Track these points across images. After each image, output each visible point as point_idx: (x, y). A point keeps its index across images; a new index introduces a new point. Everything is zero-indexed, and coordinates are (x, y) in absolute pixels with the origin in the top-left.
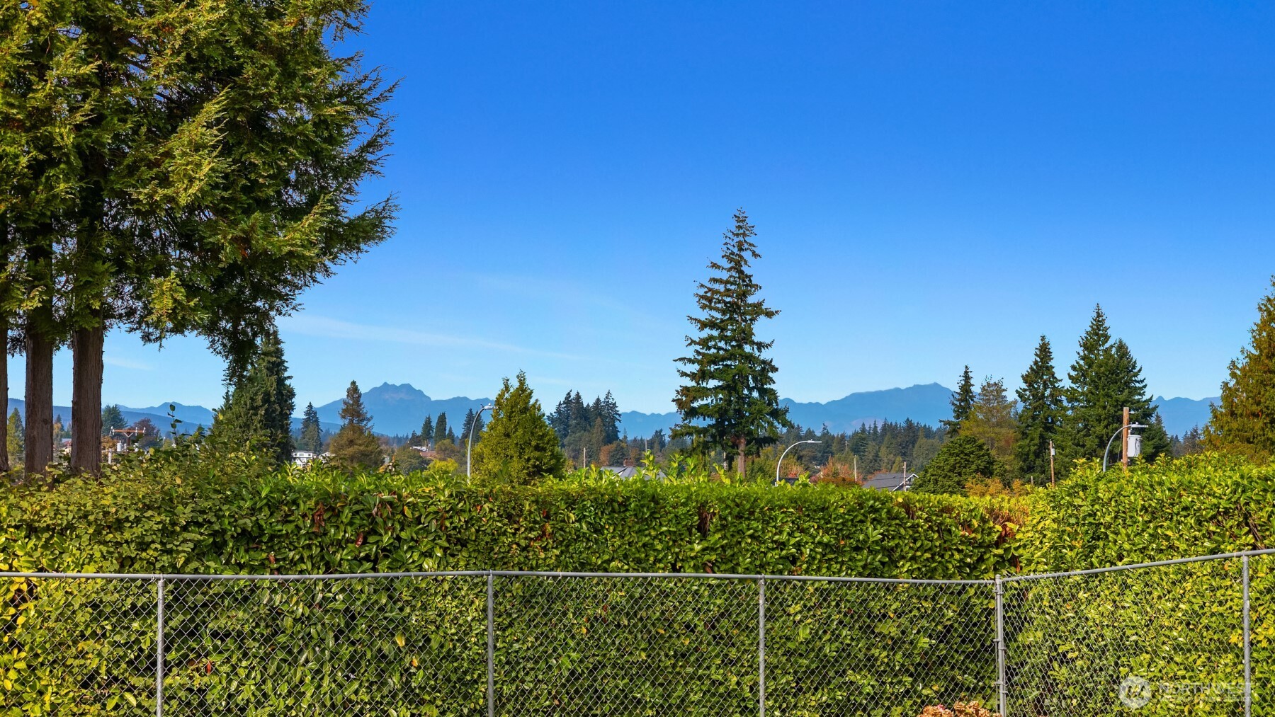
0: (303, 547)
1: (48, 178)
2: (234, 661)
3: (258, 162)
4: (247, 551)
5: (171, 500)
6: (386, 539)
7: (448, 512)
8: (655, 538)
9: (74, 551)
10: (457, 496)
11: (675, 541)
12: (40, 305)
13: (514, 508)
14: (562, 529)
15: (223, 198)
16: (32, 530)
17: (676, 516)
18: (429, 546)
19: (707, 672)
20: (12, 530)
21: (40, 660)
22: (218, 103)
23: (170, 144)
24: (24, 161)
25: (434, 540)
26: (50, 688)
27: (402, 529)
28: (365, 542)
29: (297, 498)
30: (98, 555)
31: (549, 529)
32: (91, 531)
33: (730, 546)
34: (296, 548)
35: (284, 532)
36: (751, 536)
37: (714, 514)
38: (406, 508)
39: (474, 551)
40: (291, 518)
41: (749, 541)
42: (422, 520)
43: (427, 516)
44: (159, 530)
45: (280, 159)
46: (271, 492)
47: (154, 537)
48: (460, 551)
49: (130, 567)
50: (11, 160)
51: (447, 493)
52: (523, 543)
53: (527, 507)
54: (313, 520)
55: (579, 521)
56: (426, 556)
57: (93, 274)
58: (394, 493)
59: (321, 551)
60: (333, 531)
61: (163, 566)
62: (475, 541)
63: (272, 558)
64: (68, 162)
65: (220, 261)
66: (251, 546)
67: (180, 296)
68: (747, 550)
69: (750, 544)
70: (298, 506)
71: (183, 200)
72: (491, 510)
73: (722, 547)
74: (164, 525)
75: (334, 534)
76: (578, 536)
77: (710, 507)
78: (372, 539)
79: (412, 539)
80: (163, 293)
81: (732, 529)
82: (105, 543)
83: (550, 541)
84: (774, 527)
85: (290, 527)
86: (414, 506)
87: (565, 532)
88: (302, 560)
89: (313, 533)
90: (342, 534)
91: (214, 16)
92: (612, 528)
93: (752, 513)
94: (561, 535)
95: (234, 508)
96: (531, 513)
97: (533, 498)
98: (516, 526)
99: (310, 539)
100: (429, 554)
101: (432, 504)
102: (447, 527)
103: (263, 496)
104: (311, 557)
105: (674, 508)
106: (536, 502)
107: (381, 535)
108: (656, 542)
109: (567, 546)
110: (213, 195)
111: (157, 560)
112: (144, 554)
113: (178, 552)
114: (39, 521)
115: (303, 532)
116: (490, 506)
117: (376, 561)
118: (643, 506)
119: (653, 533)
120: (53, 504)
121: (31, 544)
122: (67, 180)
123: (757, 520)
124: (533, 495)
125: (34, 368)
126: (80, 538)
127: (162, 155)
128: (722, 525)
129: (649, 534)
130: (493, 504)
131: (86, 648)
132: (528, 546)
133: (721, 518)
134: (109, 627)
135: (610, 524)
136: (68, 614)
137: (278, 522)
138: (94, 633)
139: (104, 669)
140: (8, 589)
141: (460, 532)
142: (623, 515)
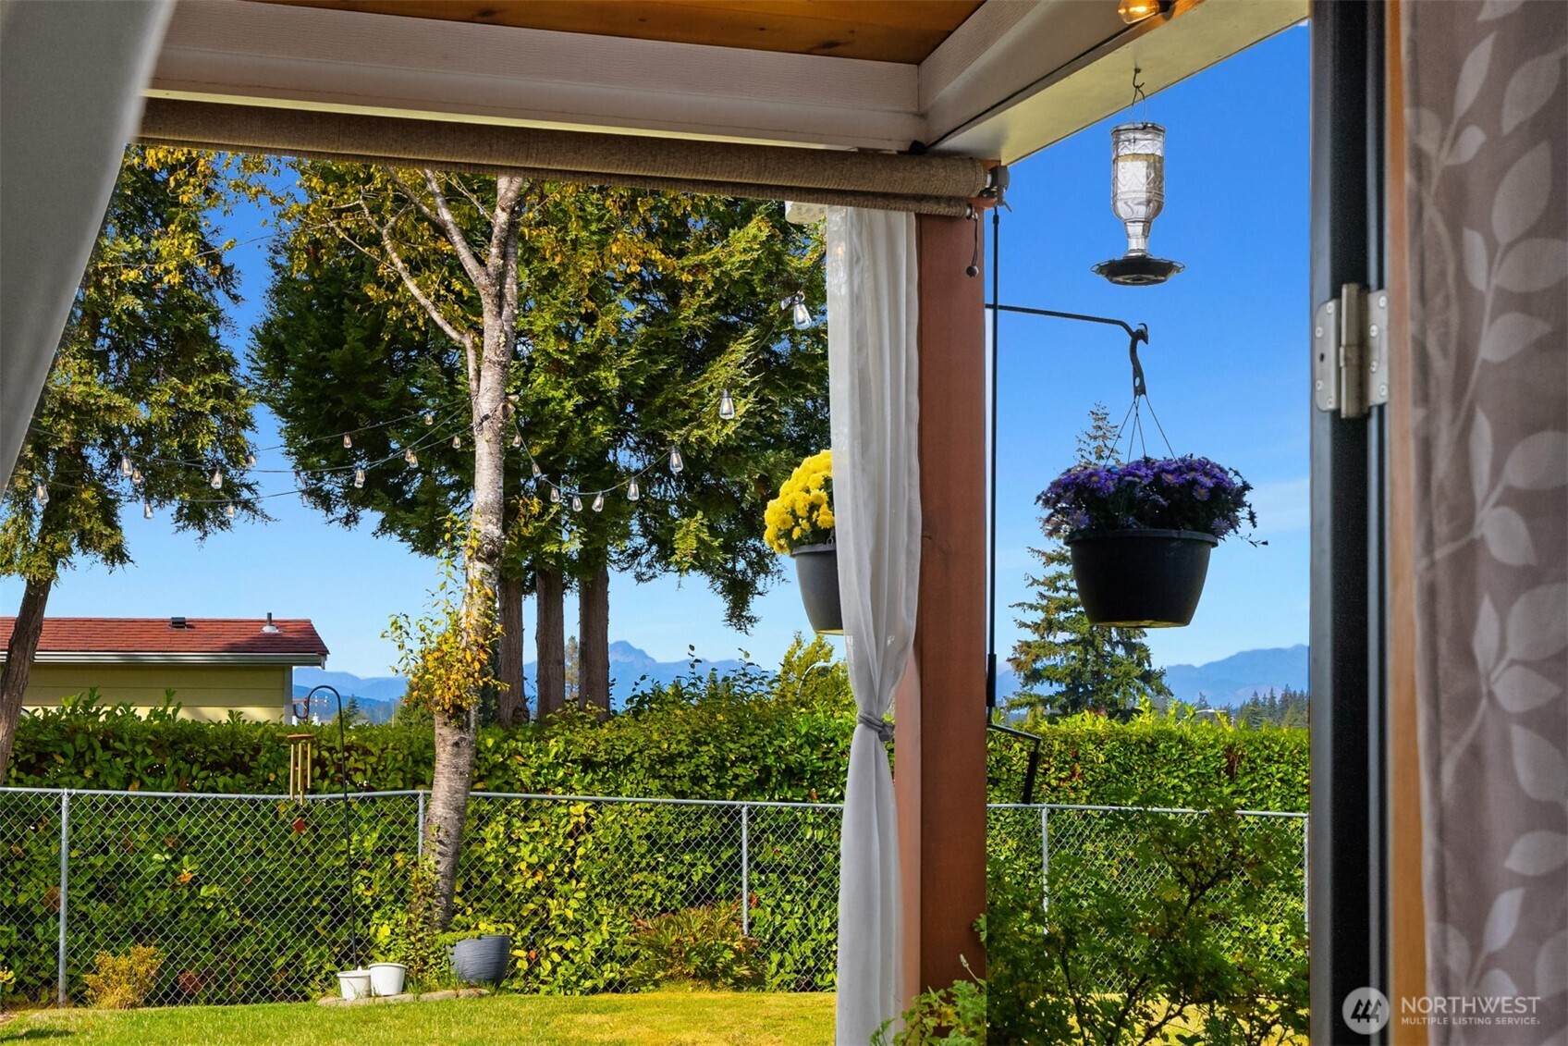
2: (779, 895)
4: (789, 788)
5: (717, 737)
8: (1184, 780)
9: (629, 785)
11: (1203, 784)
13: (1043, 748)
14: (1091, 770)
16: (588, 764)
17: (1204, 759)
20: (570, 764)
21: (598, 890)
22: (745, 343)
23: (701, 385)
24: (569, 405)
26: (605, 918)
31: (1079, 770)
33: (1259, 789)
34: (835, 785)
35: (824, 769)
36: (1280, 780)
37: (1242, 756)
39: (1006, 790)
40: (830, 756)
41: (1279, 784)
44: (711, 764)
45: (797, 396)
46: (809, 729)
47: (708, 771)
48: (992, 790)
50: (558, 404)
52: (1054, 783)
53: (1057, 748)
55: (1108, 761)
62: (1007, 780)
63: (813, 795)
66: (792, 782)
67: (705, 536)
68: (1277, 794)
69: (1280, 788)
70: (836, 743)
71: (715, 441)
72: (1022, 750)
73: (1251, 790)
74: (716, 760)
76: (1108, 777)
77: (1238, 749)
80: (688, 532)
81: (1262, 772)
82: (660, 777)
83: (1080, 781)
84: (1304, 770)
85: (832, 764)
87: (1095, 772)
91: (748, 257)
92: (1141, 769)
93: (1281, 756)
94: (1091, 776)
96: (1061, 752)
97: (1062, 739)
98: (1046, 766)
103: (803, 733)
105: (1202, 749)
106: (1066, 742)
108: (1185, 785)
109: (1097, 787)
110: (738, 435)
111: (709, 795)
112: (696, 788)
113: (731, 786)
114: (596, 756)
115: (842, 769)
116: (1020, 745)
118: (1172, 747)
119: (1182, 775)
121: (588, 779)
122: (603, 424)
123: (1287, 763)
124: (1061, 735)
125: (546, 608)
126: (635, 772)
127: (691, 395)
128: (1251, 768)
129: (1178, 777)
130: (1023, 743)
131: (642, 879)
132: (1058, 786)
133: (1250, 761)
134: (661, 860)
135: (1139, 766)
136: (624, 846)
137: (818, 759)
138: (648, 864)
139: (658, 900)
140: (568, 822)
141: (991, 772)
142: (1151, 756)
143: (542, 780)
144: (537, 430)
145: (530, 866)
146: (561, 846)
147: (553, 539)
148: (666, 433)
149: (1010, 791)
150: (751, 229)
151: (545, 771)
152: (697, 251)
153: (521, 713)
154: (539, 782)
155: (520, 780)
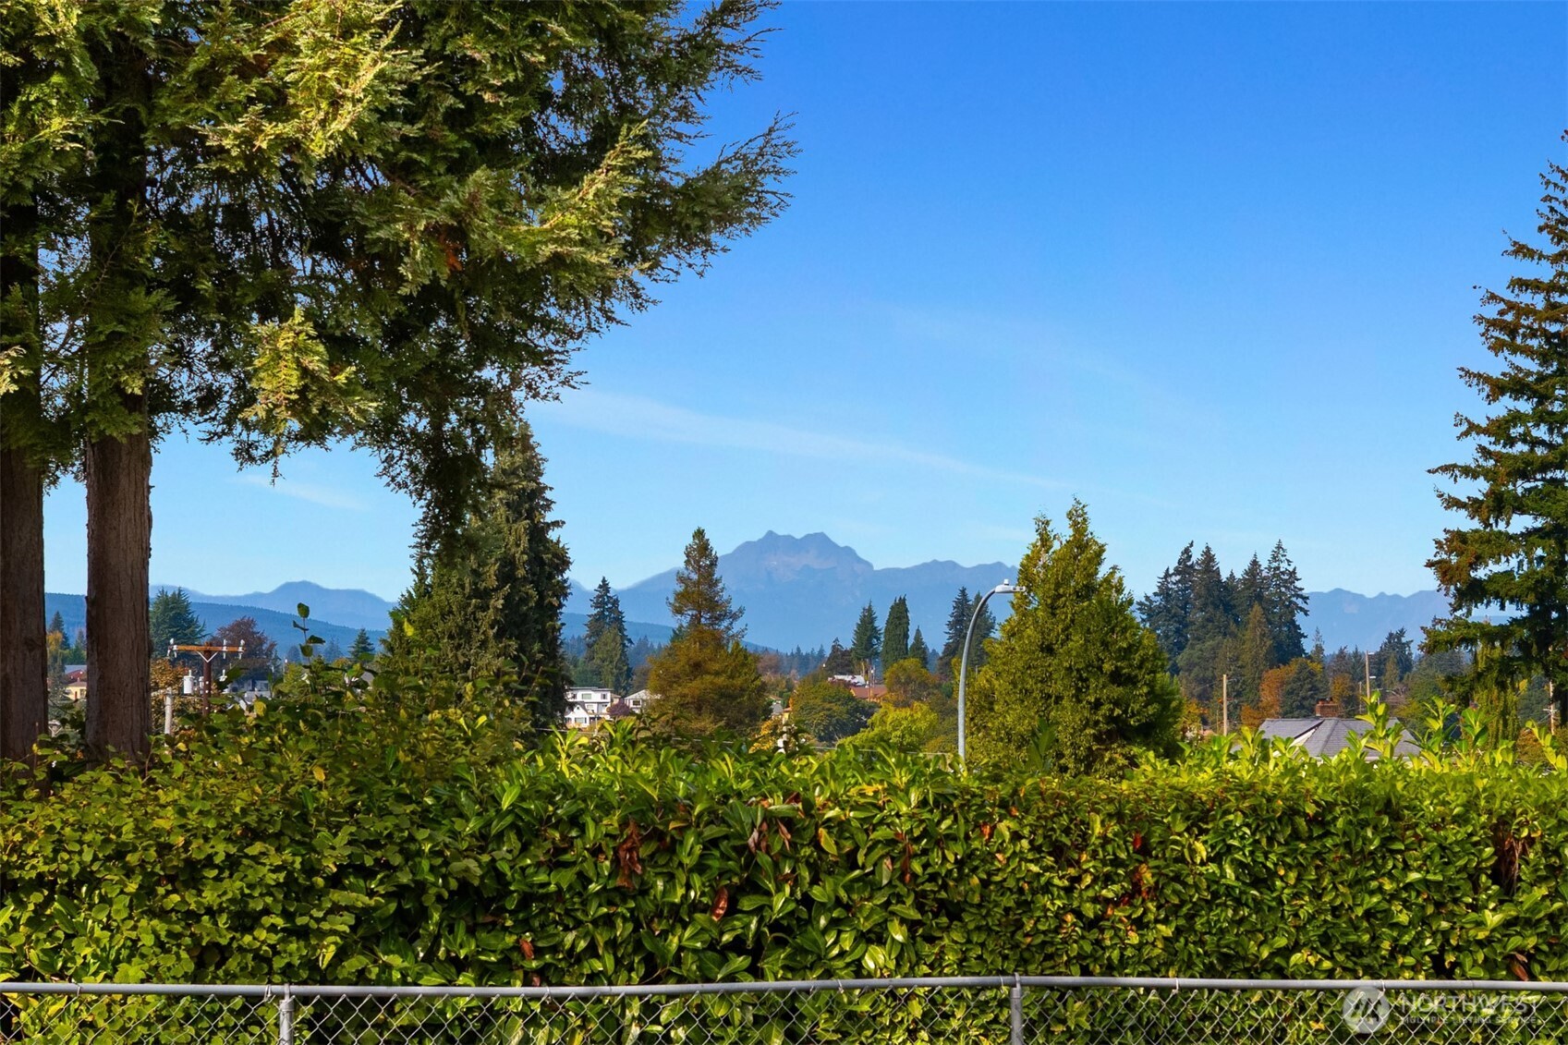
0: (595, 922)
1: (26, 107)
3: (481, 55)
4: (471, 931)
5: (304, 818)
6: (778, 902)
7: (917, 840)
8: (1393, 896)
9: (98, 932)
10: (937, 804)
11: (1439, 905)
12: (13, 388)
13: (1067, 831)
14: (1177, 878)
15: (405, 139)
16: (6, 886)
17: (1442, 847)
18: (876, 918)
23: (288, 24)
25: (888, 903)
27: (815, 881)
28: (733, 910)
29: (581, 812)
30: (148, 940)
31: (1148, 878)
32: (132, 887)
34: (579, 924)
35: (553, 887)
37: (1530, 841)
38: (822, 831)
39: (979, 928)
40: (568, 857)
42: (861, 859)
43: (870, 850)
44: (278, 885)
45: (529, 48)
46: (522, 798)
47: (269, 900)
48: (947, 929)
49: (218, 967)
51: (914, 797)
52: (1090, 910)
53: (1098, 829)
54: (616, 861)
55: (1216, 859)
56: (870, 941)
57: (127, 316)
58: (797, 798)
59: (636, 930)
60: (660, 884)
61: (289, 965)
62: (979, 906)
63: (527, 948)
64: (68, 71)
65: (401, 280)
66: (480, 919)
67: (315, 363)
70: (583, 829)
71: (319, 147)
72: (1016, 836)
73: (1551, 917)
74: (290, 874)
75: (664, 893)
76: (1215, 895)
77: (1521, 825)
78: (747, 904)
79: (838, 902)
80: (278, 356)
82: (163, 914)
83: (1151, 906)
85: (565, 878)
86: (839, 827)
87: (1185, 884)
88: (592, 951)
89: (617, 889)
90: (681, 891)
92: (1292, 876)
94: (1175, 892)
95: (442, 837)
96: (1106, 840)
97: (1111, 808)
98: (1072, 871)
99: (610, 903)
100: (876, 936)
101: (881, 822)
102: (915, 876)
103: (506, 804)
104: (612, 944)
105: (1437, 827)
106: (1119, 816)
107: (768, 894)
108: (1396, 907)
109: (1191, 918)
110: (383, 134)
111: (276, 953)
112: (248, 938)
113: (322, 934)
114: (21, 867)
115: (594, 887)
116: (1013, 825)
117: (757, 953)
118: (1364, 824)
119: (1388, 886)
120: (50, 829)
121: (4, 917)
122: (66, 110)
124: (1110, 801)
126: (110, 903)
127: (271, 47)
128: (1549, 867)
129: (1379, 889)
130: (1020, 821)
132: (1100, 916)
133: (1546, 852)
135: (1289, 867)
137: (539, 865)
141: (945, 887)
142: (1318, 846)
148: (207, 129)
149: (989, 930)
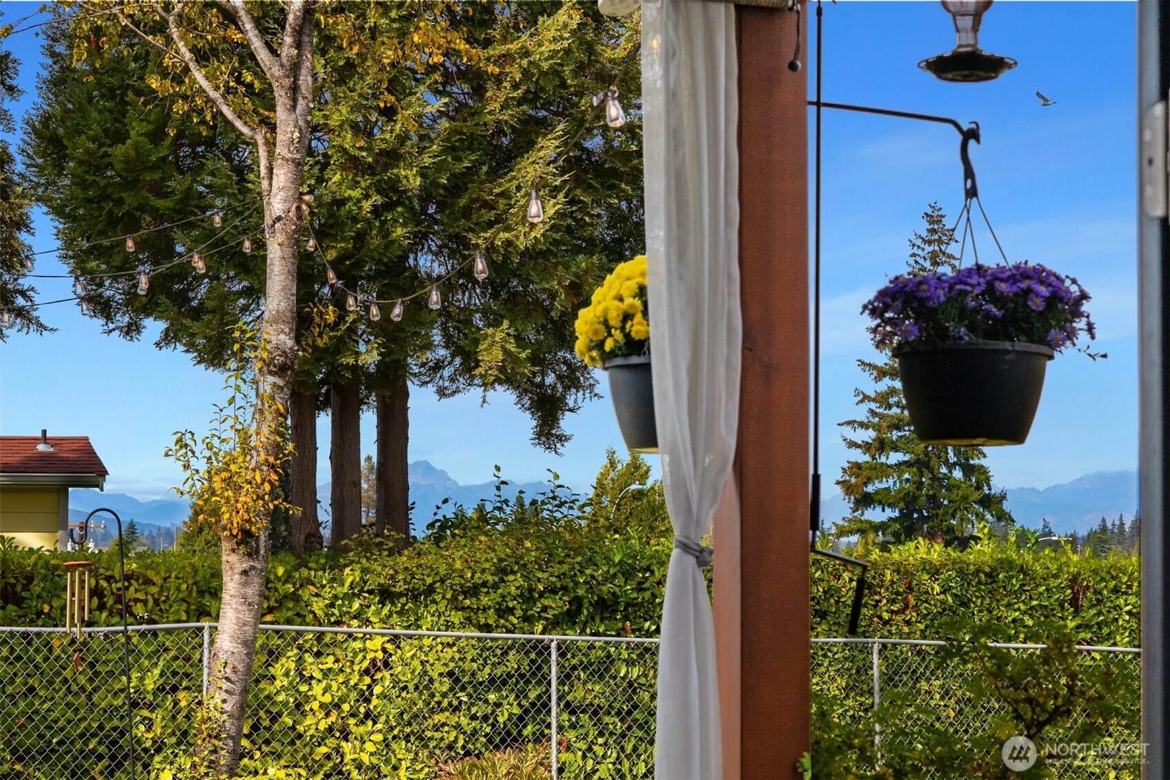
0: (658, 617)
2: (591, 738)
3: (587, 199)
4: (602, 621)
8: (1025, 613)
9: (428, 618)
11: (1046, 617)
13: (874, 578)
14: (926, 602)
16: (386, 595)
17: (1047, 590)
19: (1083, 764)
20: (366, 595)
21: (396, 732)
22: (555, 139)
23: (507, 184)
24: (367, 205)
26: (403, 762)
29: (651, 565)
30: (457, 621)
31: (912, 602)
32: (448, 596)
33: (1107, 624)
34: (651, 618)
35: (639, 601)
36: (1129, 613)
37: (1088, 587)
39: (835, 623)
40: (645, 586)
41: (1127, 617)
44: (518, 596)
45: (610, 196)
46: (626, 557)
47: (515, 602)
48: (819, 624)
50: (355, 204)
52: (886, 616)
53: (889, 577)
55: (944, 592)
62: (835, 613)
63: (628, 628)
65: (554, 308)
66: (606, 615)
67: (512, 347)
68: (1125, 629)
69: (1128, 622)
70: (652, 572)
71: (522, 245)
72: (851, 580)
73: (1098, 624)
74: (523, 591)
77: (1083, 580)
80: (493, 343)
81: (1109, 604)
82: (463, 609)
83: (914, 614)
85: (647, 595)
87: (930, 604)
88: (658, 630)
91: (558, 47)
92: (979, 601)
93: (1130, 587)
94: (926, 608)
95: (589, 574)
96: (893, 582)
97: (894, 568)
98: (877, 597)
103: (617, 561)
105: (1044, 579)
106: (898, 572)
108: (1026, 618)
109: (932, 620)
111: (516, 628)
112: (503, 621)
113: (538, 620)
114: (395, 586)
115: (659, 600)
116: (850, 575)
118: (1012, 577)
119: (1023, 607)
121: (386, 611)
122: (404, 225)
124: (893, 564)
125: (340, 426)
126: (437, 603)
127: (497, 195)
128: (1098, 600)
129: (1019, 609)
130: (852, 572)
131: (443, 720)
132: (890, 620)
133: (1096, 592)
134: (465, 699)
135: (977, 597)
136: (425, 684)
137: (633, 589)
138: (450, 704)
139: (461, 743)
140: (365, 657)
141: (818, 603)
142: (990, 587)
143: (336, 612)
144: (333, 232)
145: (322, 705)
146: (356, 684)
147: (349, 349)
148: (470, 235)
150: (561, 16)
151: (340, 602)
152: (504, 40)
153: (313, 539)
154: (333, 614)
155: (313, 612)
